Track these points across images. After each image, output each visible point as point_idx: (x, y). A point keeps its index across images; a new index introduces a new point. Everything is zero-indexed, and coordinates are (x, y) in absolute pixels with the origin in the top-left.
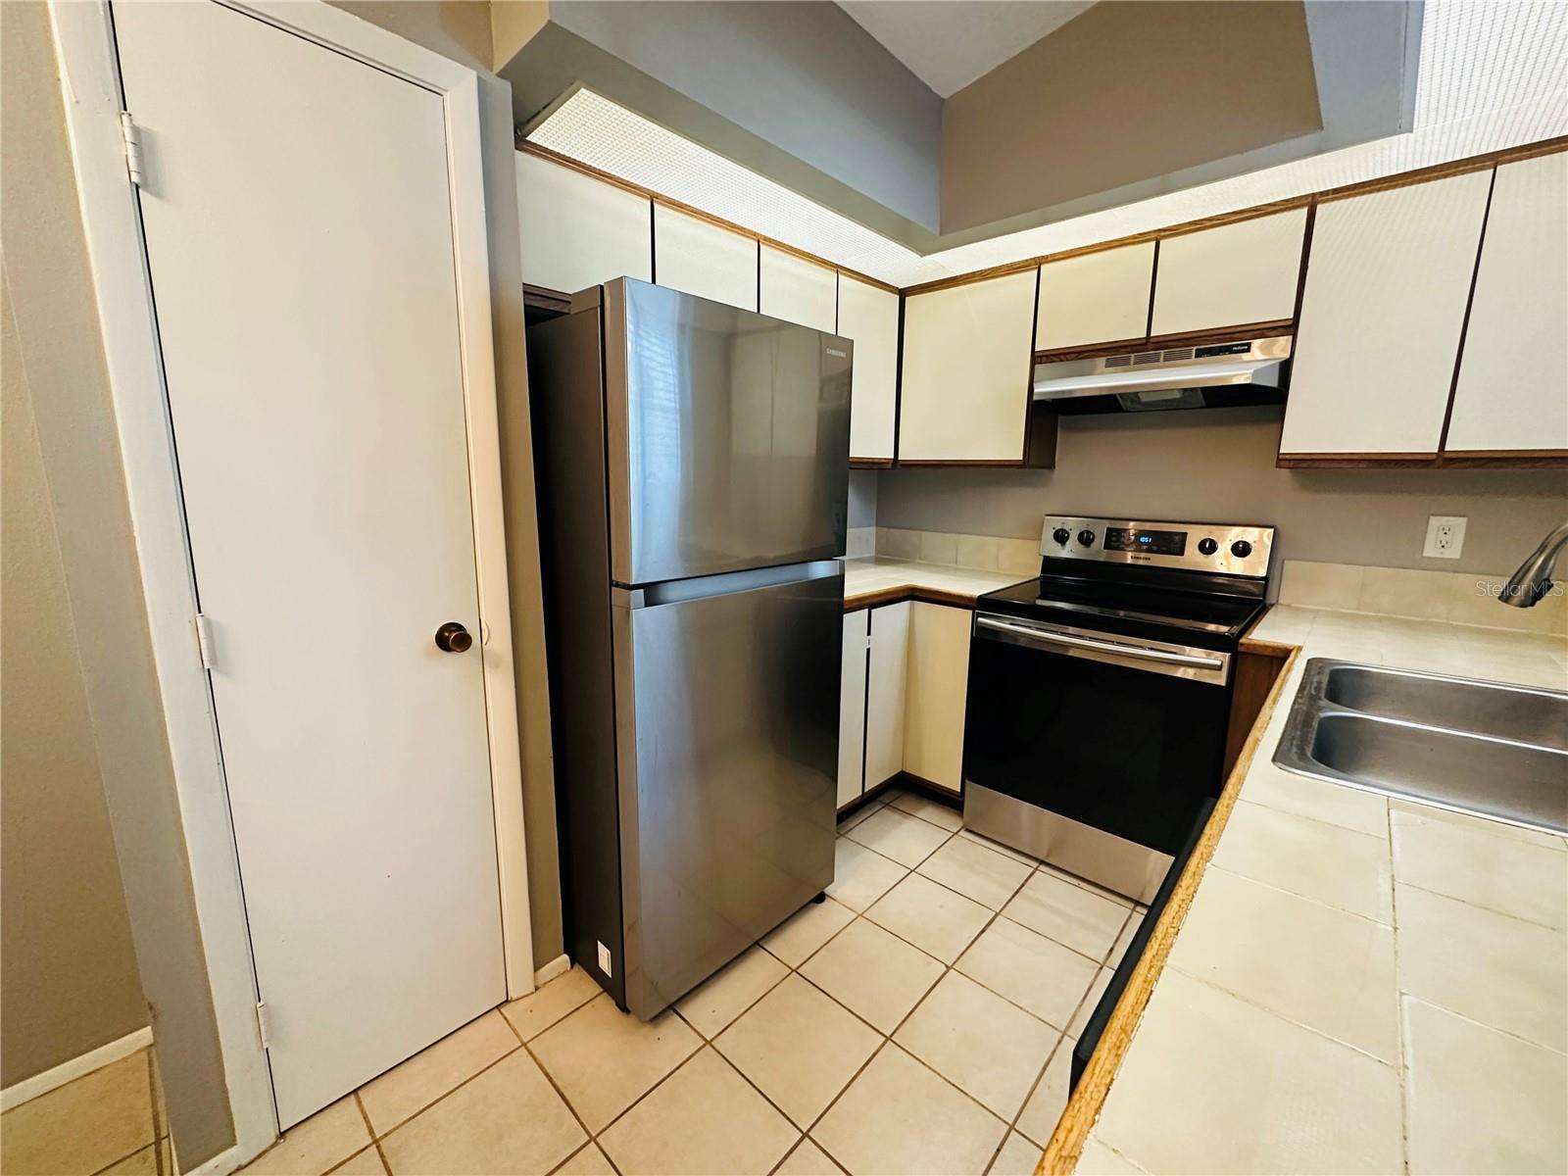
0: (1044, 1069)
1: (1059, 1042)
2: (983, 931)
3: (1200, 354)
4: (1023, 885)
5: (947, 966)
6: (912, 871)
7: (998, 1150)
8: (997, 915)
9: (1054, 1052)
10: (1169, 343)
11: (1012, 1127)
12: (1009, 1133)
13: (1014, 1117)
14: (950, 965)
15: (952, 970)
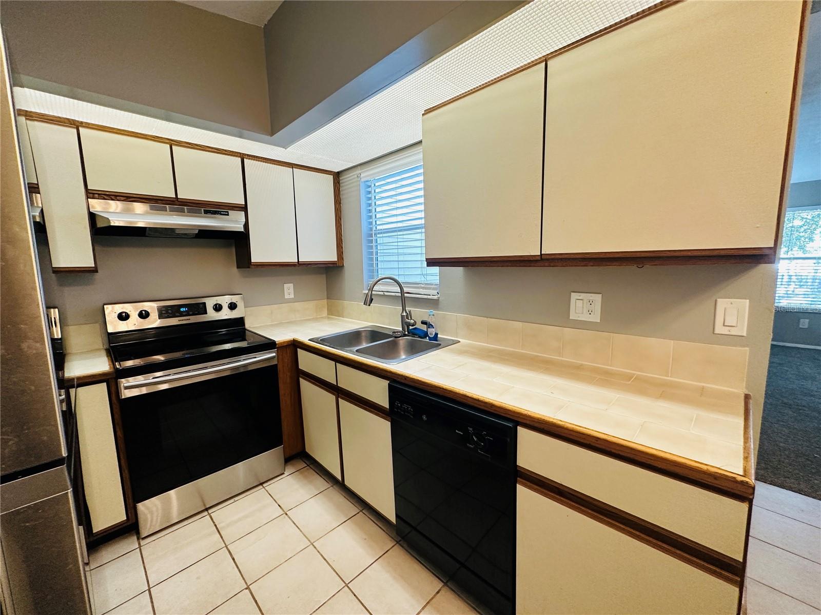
0: (325, 559)
1: (315, 547)
2: (233, 559)
3: (206, 212)
4: (216, 525)
5: (246, 589)
6: (149, 590)
7: (355, 595)
8: (226, 547)
9: (318, 552)
10: (188, 204)
11: (347, 585)
12: (348, 587)
13: (343, 583)
14: (246, 587)
15: (250, 587)
